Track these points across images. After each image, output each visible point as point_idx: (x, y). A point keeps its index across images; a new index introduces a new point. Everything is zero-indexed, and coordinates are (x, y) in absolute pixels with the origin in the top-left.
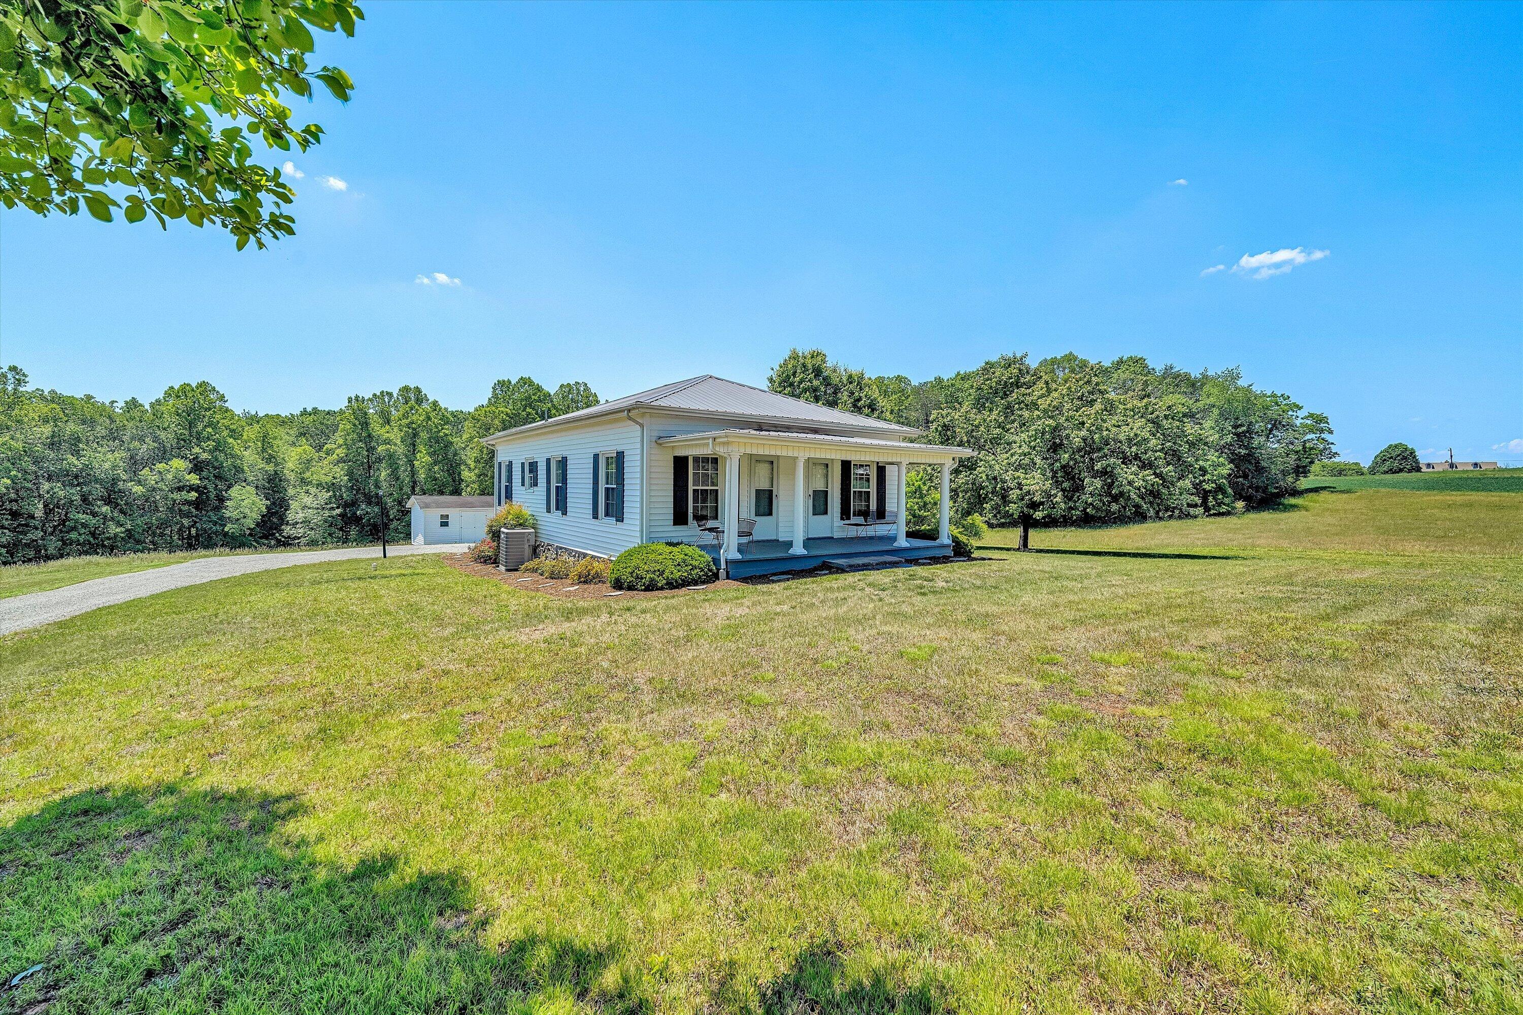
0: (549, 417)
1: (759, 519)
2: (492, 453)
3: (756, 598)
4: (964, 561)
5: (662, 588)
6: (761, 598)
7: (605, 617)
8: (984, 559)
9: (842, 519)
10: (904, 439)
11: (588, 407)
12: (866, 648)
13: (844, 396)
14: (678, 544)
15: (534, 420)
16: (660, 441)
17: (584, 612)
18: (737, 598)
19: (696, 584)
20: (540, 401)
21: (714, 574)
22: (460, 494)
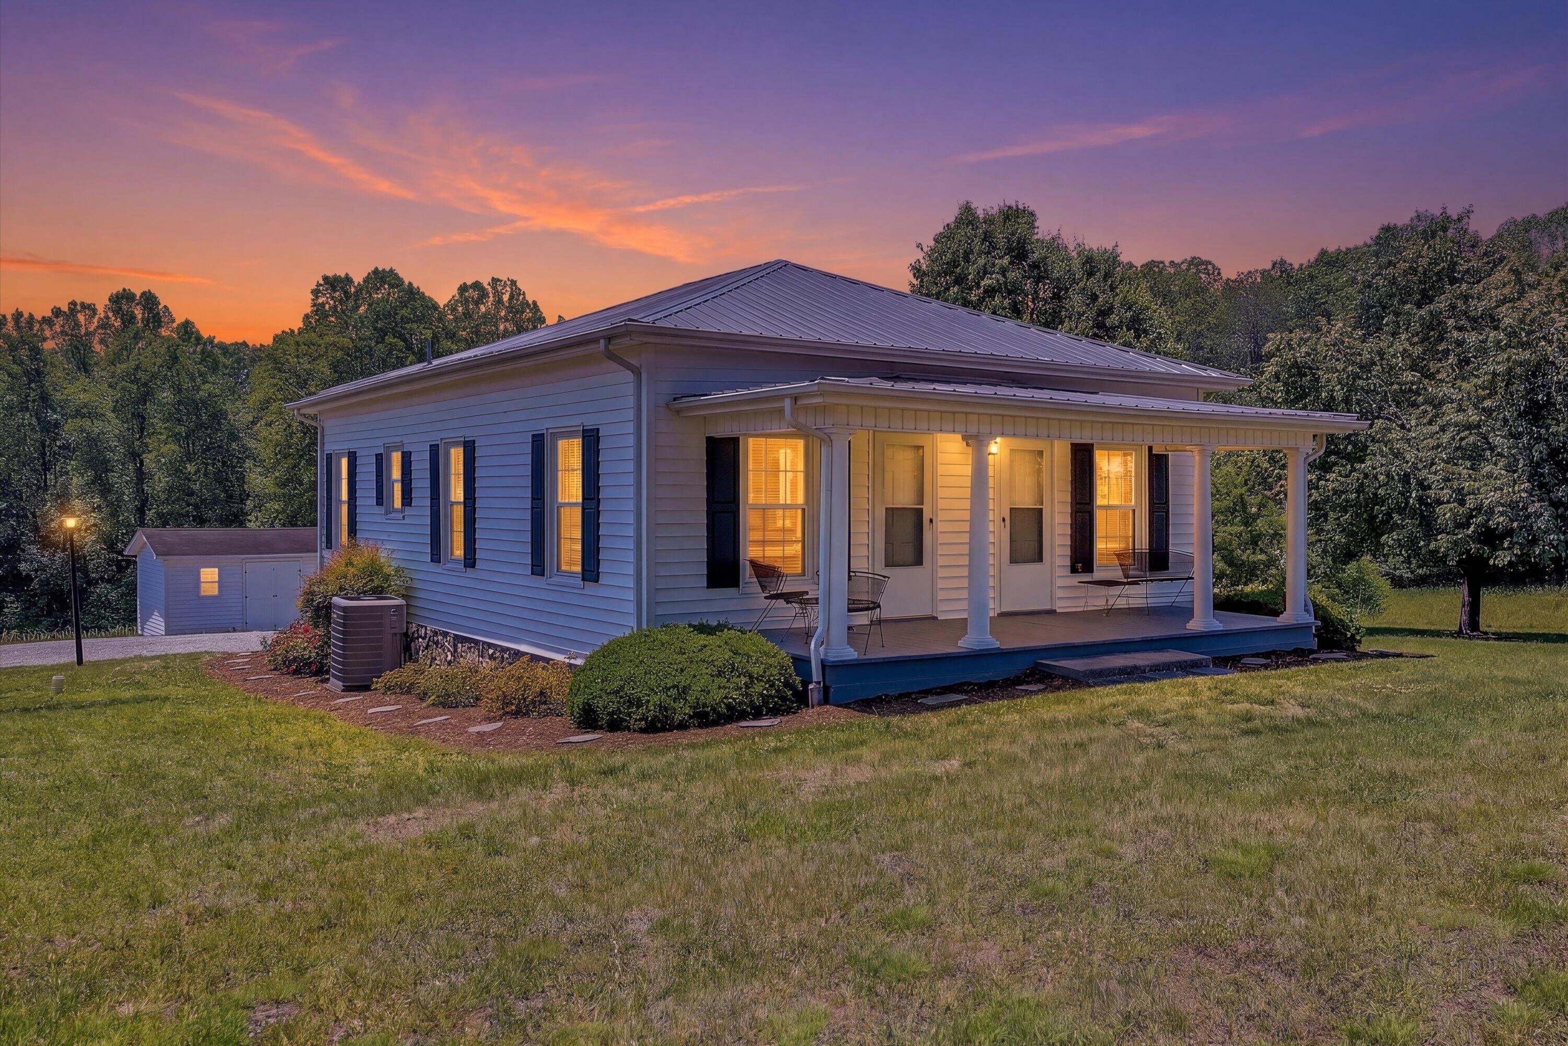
0: (439, 355)
1: (897, 574)
2: (311, 434)
3: (889, 745)
4: (1338, 660)
5: (682, 726)
6: (898, 745)
7: (559, 791)
8: (1383, 655)
9: (1074, 570)
10: (1207, 397)
11: (520, 330)
12: (1130, 853)
13: (1076, 301)
14: (720, 627)
15: (401, 364)
16: (677, 405)
17: (519, 777)
18: (847, 745)
19: (758, 715)
20: (419, 320)
21: (796, 693)
22: (242, 524)
